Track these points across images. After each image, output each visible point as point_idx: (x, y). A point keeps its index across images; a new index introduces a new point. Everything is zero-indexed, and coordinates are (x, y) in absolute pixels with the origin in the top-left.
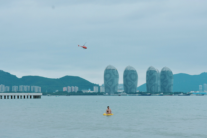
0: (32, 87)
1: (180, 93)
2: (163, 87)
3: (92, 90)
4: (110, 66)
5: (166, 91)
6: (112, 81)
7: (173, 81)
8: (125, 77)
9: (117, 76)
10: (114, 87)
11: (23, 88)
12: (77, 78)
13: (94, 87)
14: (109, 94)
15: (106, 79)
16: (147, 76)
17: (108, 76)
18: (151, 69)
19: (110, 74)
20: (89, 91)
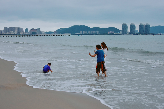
0: (96, 32)
1: (151, 34)
2: (146, 31)
3: (120, 33)
4: (124, 23)
5: (147, 33)
6: (125, 29)
7: (150, 29)
8: (130, 27)
9: (127, 27)
10: (126, 32)
11: (93, 32)
12: (114, 28)
13: (121, 32)
14: (124, 35)
15: (122, 28)
16: (139, 27)
17: (123, 27)
18: (141, 24)
19: (124, 26)
20: (118, 33)
